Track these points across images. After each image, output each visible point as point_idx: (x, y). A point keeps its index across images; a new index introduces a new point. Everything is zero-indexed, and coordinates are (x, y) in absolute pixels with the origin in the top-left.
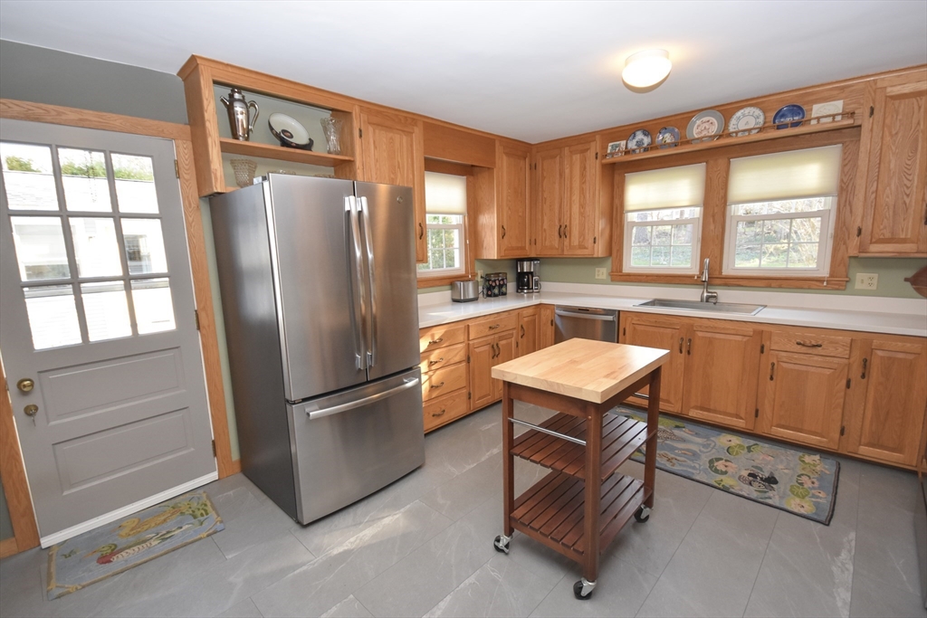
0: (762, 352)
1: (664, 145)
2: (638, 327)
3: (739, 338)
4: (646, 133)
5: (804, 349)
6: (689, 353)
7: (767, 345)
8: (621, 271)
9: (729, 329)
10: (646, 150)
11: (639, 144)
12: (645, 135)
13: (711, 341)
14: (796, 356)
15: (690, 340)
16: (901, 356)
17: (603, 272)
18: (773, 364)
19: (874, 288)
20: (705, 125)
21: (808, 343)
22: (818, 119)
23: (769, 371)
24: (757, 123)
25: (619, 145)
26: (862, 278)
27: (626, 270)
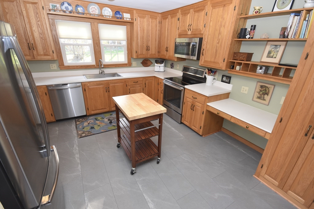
0: (127, 86)
1: (78, 13)
2: (89, 87)
3: (121, 84)
4: (69, 4)
5: (134, 83)
6: (109, 91)
7: (127, 84)
8: (64, 65)
9: (118, 82)
10: (70, 12)
11: (66, 8)
12: (69, 5)
13: (114, 86)
14: (133, 86)
15: (108, 88)
16: (150, 81)
17: (55, 66)
18: (129, 89)
19: (136, 65)
20: (94, 9)
21: (135, 82)
22: (126, 18)
23: (129, 91)
24: (110, 14)
25: (55, 6)
26: (134, 63)
27: (66, 64)
